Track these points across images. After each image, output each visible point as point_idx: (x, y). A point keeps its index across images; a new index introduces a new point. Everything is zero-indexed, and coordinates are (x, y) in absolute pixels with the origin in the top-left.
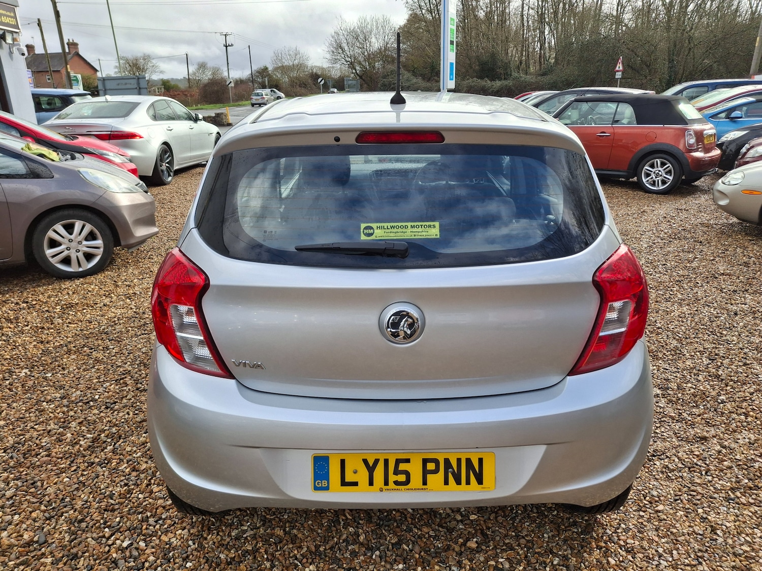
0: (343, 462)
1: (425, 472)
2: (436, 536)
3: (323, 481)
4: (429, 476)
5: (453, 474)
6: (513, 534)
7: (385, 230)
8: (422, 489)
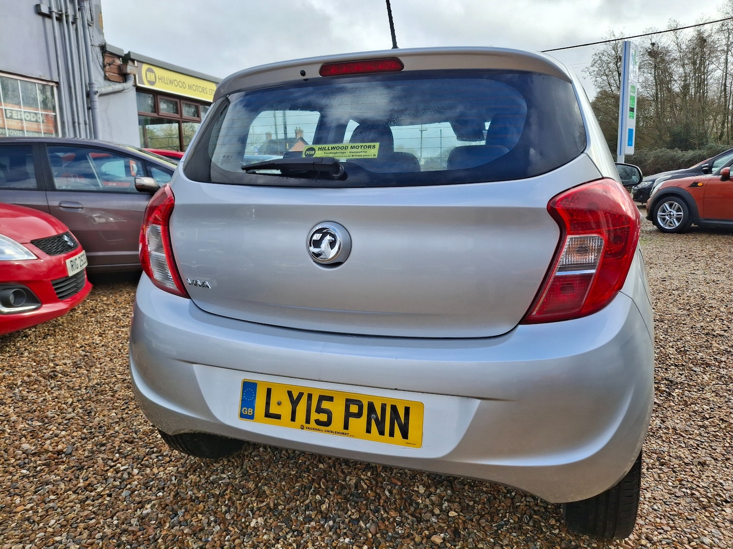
0: (269, 391)
1: (348, 415)
2: (401, 522)
3: (249, 409)
4: (352, 420)
5: (376, 420)
6: (492, 540)
7: (325, 151)
8: (343, 433)
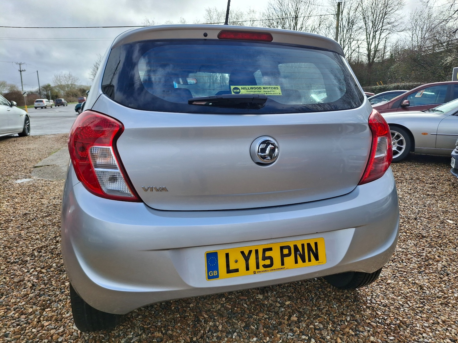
0: (227, 255)
1: (283, 256)
3: (214, 271)
4: (286, 259)
5: (300, 255)
7: (247, 90)
8: (282, 268)
